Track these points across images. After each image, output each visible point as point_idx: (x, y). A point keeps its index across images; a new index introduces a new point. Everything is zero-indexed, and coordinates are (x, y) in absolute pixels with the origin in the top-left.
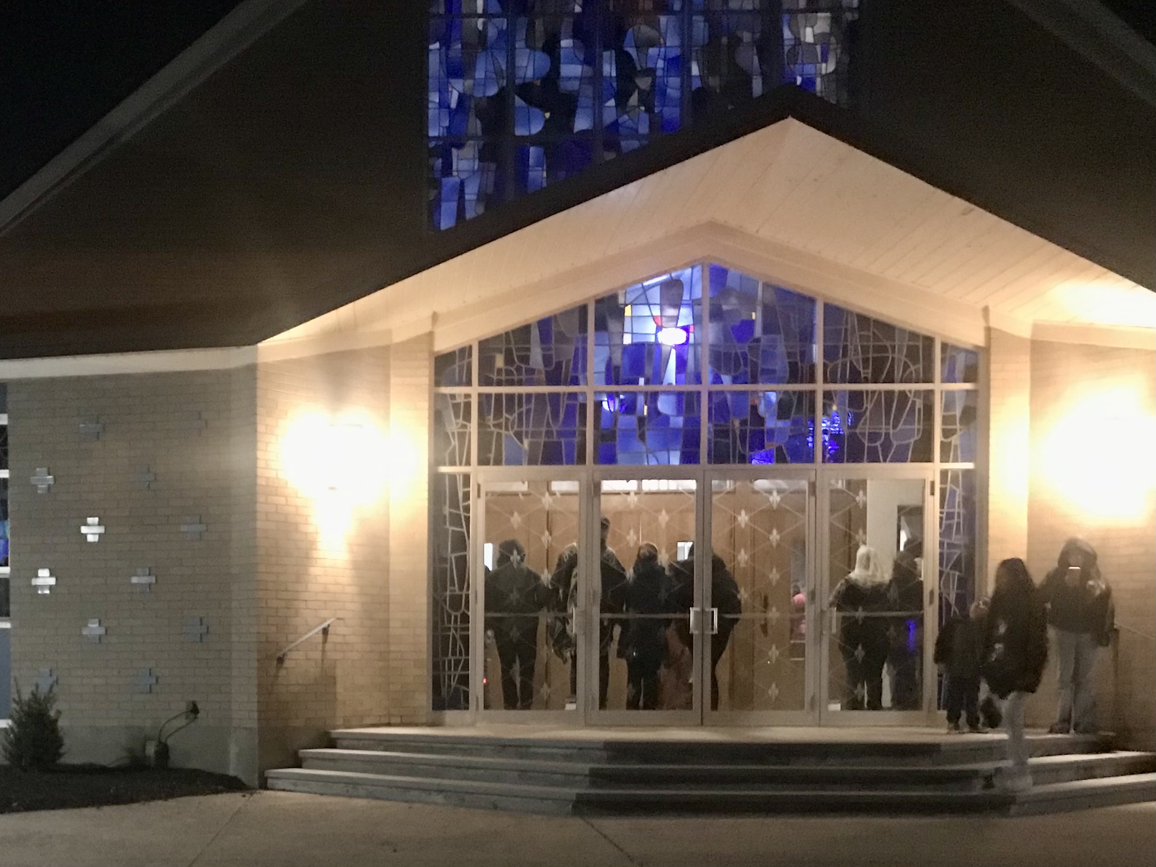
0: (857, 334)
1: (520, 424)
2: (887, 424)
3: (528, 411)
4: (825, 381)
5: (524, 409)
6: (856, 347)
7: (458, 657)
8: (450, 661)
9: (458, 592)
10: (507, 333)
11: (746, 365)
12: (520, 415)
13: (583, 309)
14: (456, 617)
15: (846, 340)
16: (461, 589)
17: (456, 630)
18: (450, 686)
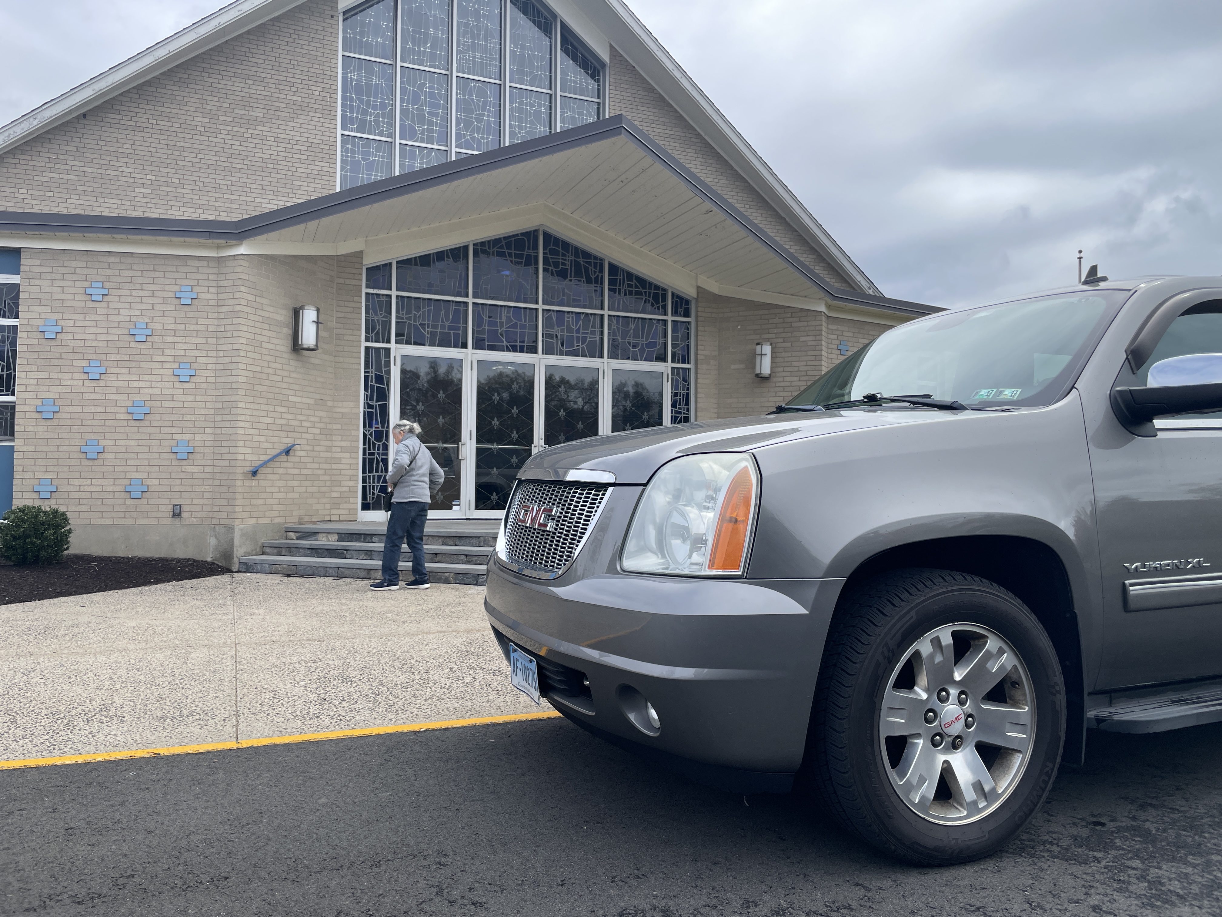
0: (626, 282)
1: (424, 319)
2: (642, 338)
3: (429, 311)
4: (609, 310)
5: (427, 309)
6: (625, 290)
7: (380, 474)
8: (374, 476)
9: (380, 429)
10: (415, 258)
11: (564, 295)
12: (424, 312)
13: (466, 248)
14: (379, 445)
15: (620, 286)
16: (383, 427)
17: (378, 454)
18: (373, 494)
